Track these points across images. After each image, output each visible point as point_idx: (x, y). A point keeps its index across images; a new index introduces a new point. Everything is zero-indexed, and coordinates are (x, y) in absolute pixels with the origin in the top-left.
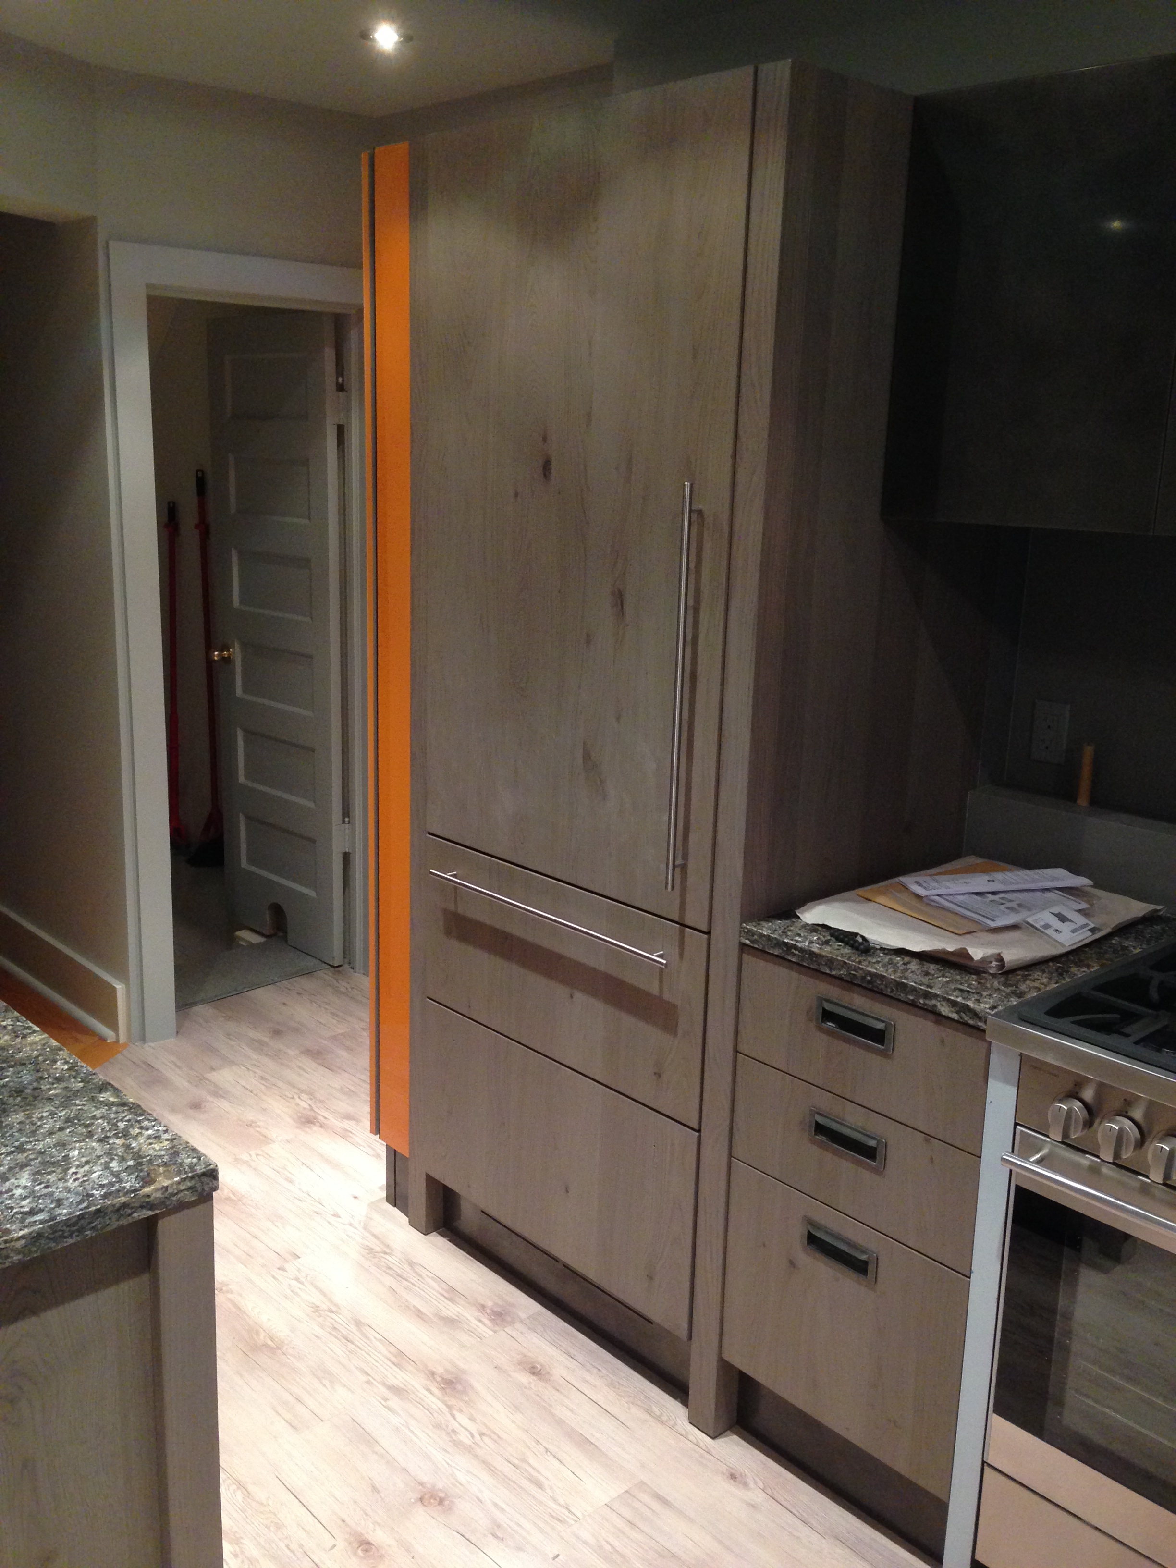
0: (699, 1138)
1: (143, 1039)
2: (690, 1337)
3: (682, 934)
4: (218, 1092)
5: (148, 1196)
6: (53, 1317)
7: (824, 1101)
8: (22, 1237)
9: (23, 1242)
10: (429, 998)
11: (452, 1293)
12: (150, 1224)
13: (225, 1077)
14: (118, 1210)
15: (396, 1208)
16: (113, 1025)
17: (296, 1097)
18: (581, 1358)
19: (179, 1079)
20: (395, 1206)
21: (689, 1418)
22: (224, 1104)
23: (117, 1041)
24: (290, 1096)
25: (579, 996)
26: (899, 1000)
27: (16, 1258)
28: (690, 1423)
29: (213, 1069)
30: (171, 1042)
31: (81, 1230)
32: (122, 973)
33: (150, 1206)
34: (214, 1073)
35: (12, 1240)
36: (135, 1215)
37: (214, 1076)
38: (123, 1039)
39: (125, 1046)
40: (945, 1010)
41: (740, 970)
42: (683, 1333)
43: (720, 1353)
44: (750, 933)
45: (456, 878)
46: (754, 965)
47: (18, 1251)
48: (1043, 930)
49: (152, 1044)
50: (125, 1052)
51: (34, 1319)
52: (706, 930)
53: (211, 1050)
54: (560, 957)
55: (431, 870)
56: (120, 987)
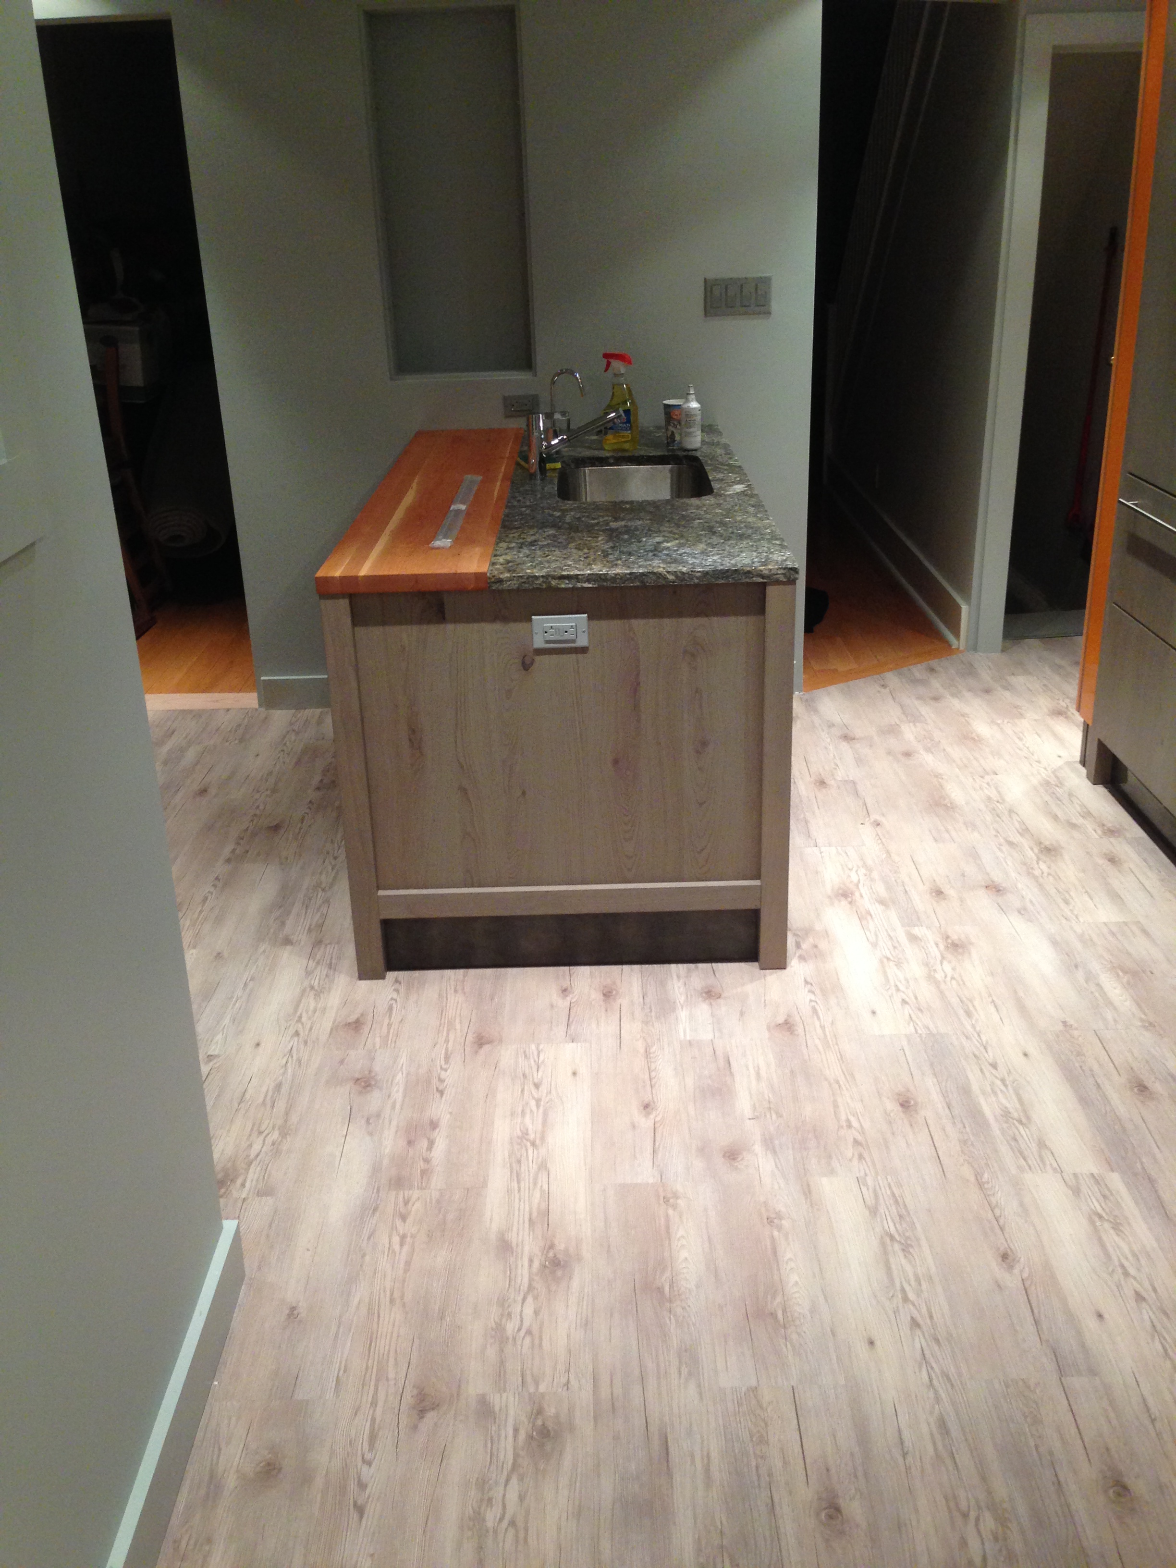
1: (975, 649)
4: (1008, 687)
5: (761, 571)
6: (716, 621)
8: (700, 572)
9: (699, 574)
12: (764, 585)
13: (1019, 681)
14: (746, 573)
16: (957, 635)
27: (696, 581)
29: (1013, 674)
31: (727, 577)
32: (967, 598)
33: (763, 577)
34: (1013, 677)
35: (694, 572)
36: (754, 579)
37: (1013, 680)
39: (962, 652)
47: (697, 578)
49: (981, 654)
51: (706, 619)
55: (1120, 499)
56: (964, 608)
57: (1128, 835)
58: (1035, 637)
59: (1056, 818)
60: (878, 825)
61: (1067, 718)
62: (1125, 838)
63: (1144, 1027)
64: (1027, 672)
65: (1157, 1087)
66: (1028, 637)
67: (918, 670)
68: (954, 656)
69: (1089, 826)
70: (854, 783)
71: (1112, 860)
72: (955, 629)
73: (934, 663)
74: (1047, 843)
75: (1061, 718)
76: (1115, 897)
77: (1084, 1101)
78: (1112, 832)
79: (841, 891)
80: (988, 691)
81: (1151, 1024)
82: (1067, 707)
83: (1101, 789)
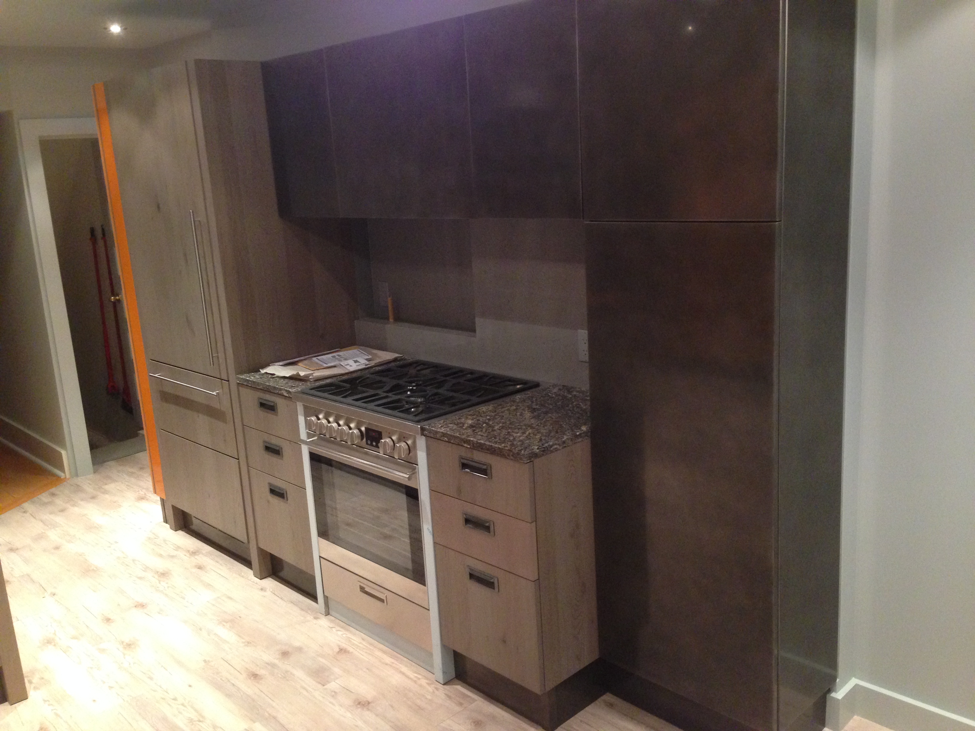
0: (239, 462)
1: (77, 475)
2: (249, 542)
3: (222, 382)
7: (266, 437)
10: (161, 429)
11: (178, 548)
15: (167, 524)
17: (140, 491)
18: (221, 562)
19: (89, 489)
20: (167, 523)
21: (254, 575)
22: (107, 496)
23: (66, 478)
24: (137, 490)
25: (200, 415)
26: (275, 393)
28: (255, 576)
30: (91, 476)
32: (63, 446)
38: (68, 476)
40: (285, 394)
41: (239, 394)
42: (245, 541)
43: (257, 544)
44: (238, 378)
45: (160, 376)
46: (243, 390)
48: (345, 366)
50: (68, 481)
52: (227, 380)
53: (109, 477)
54: (192, 401)
56: (63, 453)
57: (204, 552)
58: (113, 460)
59: (161, 556)
60: (54, 595)
61: (147, 500)
62: (203, 554)
63: (245, 645)
64: (114, 481)
65: (262, 672)
66: (108, 461)
67: (44, 497)
68: (65, 483)
69: (181, 554)
70: (28, 575)
71: (200, 568)
72: (61, 467)
73: (53, 490)
74: (161, 571)
75: (143, 501)
76: (208, 586)
77: (229, 696)
78: (194, 553)
79: (45, 641)
80: (93, 498)
81: (248, 643)
82: (145, 494)
83: (181, 533)
